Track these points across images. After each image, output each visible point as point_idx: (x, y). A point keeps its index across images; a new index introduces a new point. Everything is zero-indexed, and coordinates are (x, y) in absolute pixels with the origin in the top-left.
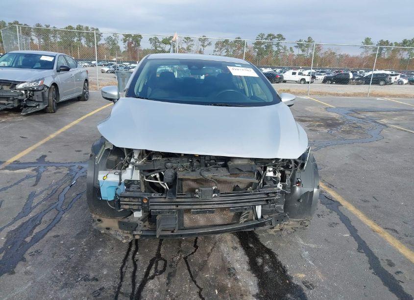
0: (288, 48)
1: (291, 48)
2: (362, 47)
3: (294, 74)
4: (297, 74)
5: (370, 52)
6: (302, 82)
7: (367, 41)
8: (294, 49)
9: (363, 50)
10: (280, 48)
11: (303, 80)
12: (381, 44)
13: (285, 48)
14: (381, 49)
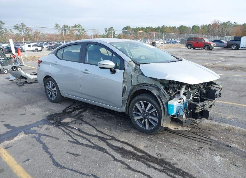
0: (8, 30)
1: (10, 30)
2: (55, 29)
3: (29, 46)
4: (31, 46)
5: (60, 32)
6: (36, 51)
7: (57, 25)
8: (13, 30)
9: (56, 30)
10: (3, 30)
11: (37, 49)
12: (64, 27)
13: (6, 30)
14: (65, 30)
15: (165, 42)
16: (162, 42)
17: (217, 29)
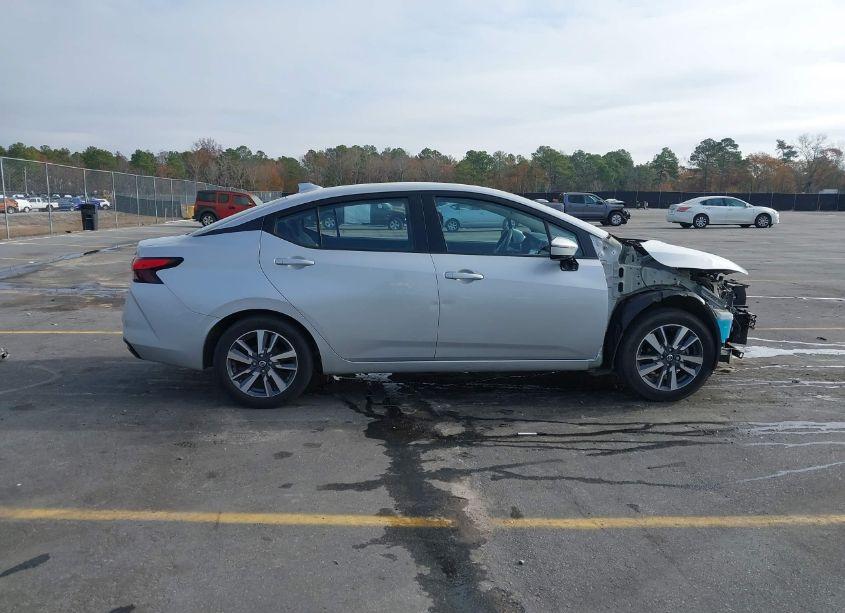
15: (55, 205)
16: (44, 205)
17: (214, 168)
